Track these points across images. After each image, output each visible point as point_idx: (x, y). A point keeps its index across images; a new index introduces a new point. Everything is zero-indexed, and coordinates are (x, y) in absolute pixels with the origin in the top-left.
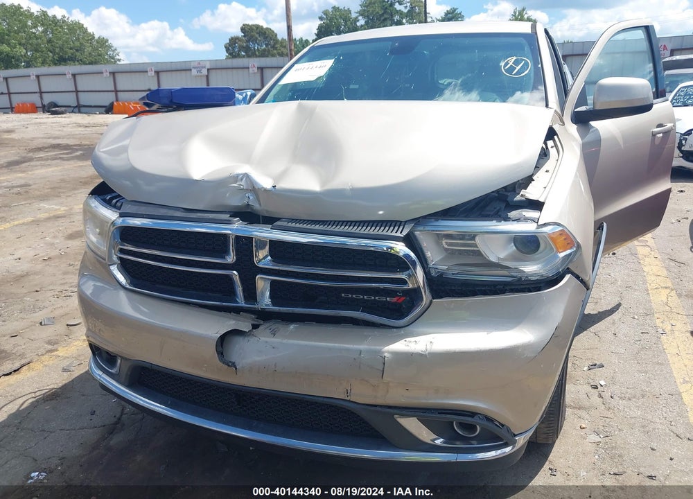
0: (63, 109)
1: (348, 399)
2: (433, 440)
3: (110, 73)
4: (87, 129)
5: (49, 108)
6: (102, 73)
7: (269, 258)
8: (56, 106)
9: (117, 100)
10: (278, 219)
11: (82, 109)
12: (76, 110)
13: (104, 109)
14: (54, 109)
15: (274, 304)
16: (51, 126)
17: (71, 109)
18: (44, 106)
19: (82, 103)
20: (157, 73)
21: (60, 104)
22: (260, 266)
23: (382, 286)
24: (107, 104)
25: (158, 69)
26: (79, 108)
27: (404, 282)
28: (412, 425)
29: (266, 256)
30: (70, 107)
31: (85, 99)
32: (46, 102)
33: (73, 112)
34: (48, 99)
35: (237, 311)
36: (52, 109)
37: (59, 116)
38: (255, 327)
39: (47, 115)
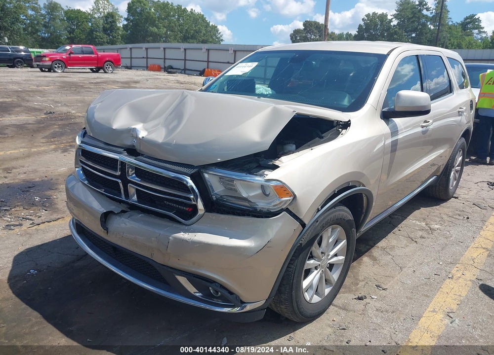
0: (175, 70)
1: (152, 259)
2: (194, 293)
3: (206, 49)
4: (182, 85)
5: (168, 69)
6: (202, 49)
7: (134, 175)
8: (172, 68)
9: (208, 68)
10: (142, 155)
11: (187, 72)
12: (183, 72)
13: (199, 72)
14: (169, 70)
15: (139, 201)
16: (162, 81)
17: (180, 71)
18: (165, 67)
19: (187, 67)
20: (235, 51)
21: (174, 67)
22: (128, 178)
23: (180, 200)
24: (201, 69)
25: (236, 49)
26: (185, 71)
27: (189, 199)
28: (183, 280)
29: (133, 174)
30: (180, 69)
31: (190, 65)
32: (167, 65)
33: (181, 73)
34: (168, 63)
35: (120, 202)
36: (170, 70)
37: (171, 75)
38: (123, 212)
39: (166, 74)
